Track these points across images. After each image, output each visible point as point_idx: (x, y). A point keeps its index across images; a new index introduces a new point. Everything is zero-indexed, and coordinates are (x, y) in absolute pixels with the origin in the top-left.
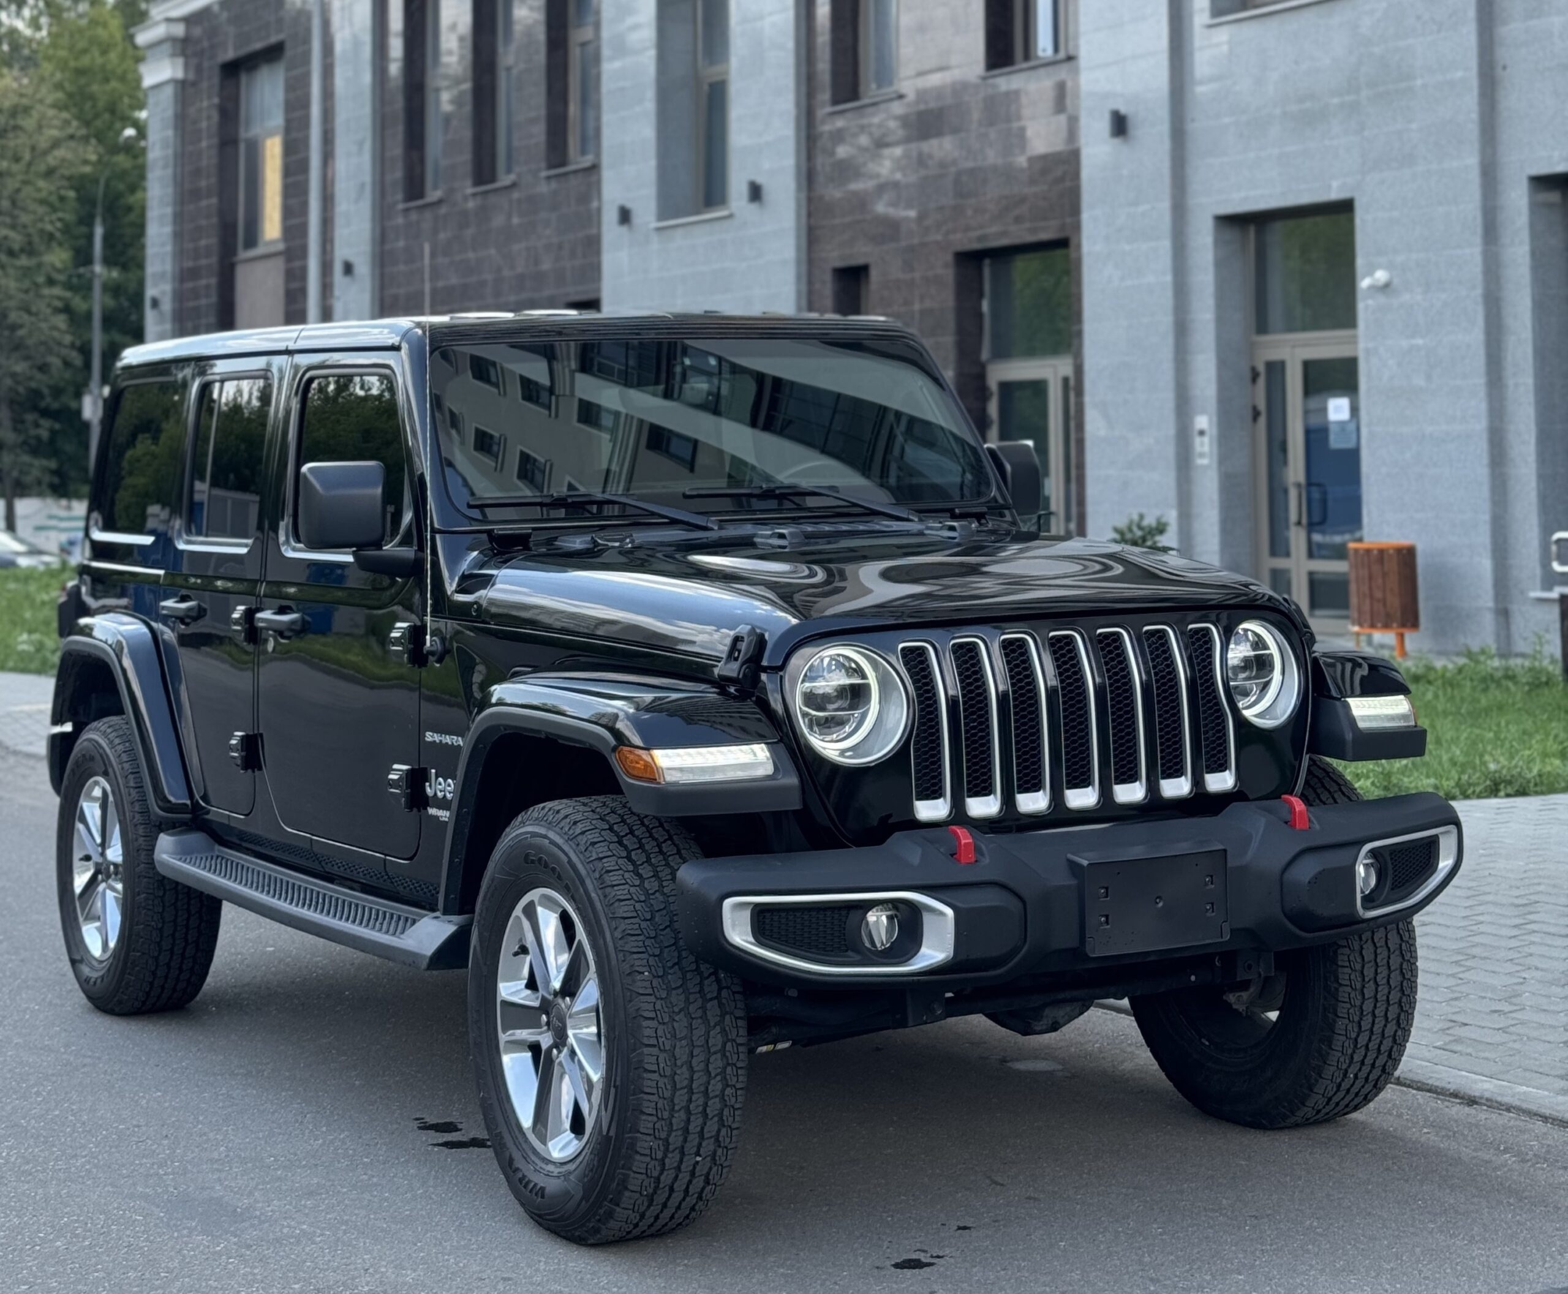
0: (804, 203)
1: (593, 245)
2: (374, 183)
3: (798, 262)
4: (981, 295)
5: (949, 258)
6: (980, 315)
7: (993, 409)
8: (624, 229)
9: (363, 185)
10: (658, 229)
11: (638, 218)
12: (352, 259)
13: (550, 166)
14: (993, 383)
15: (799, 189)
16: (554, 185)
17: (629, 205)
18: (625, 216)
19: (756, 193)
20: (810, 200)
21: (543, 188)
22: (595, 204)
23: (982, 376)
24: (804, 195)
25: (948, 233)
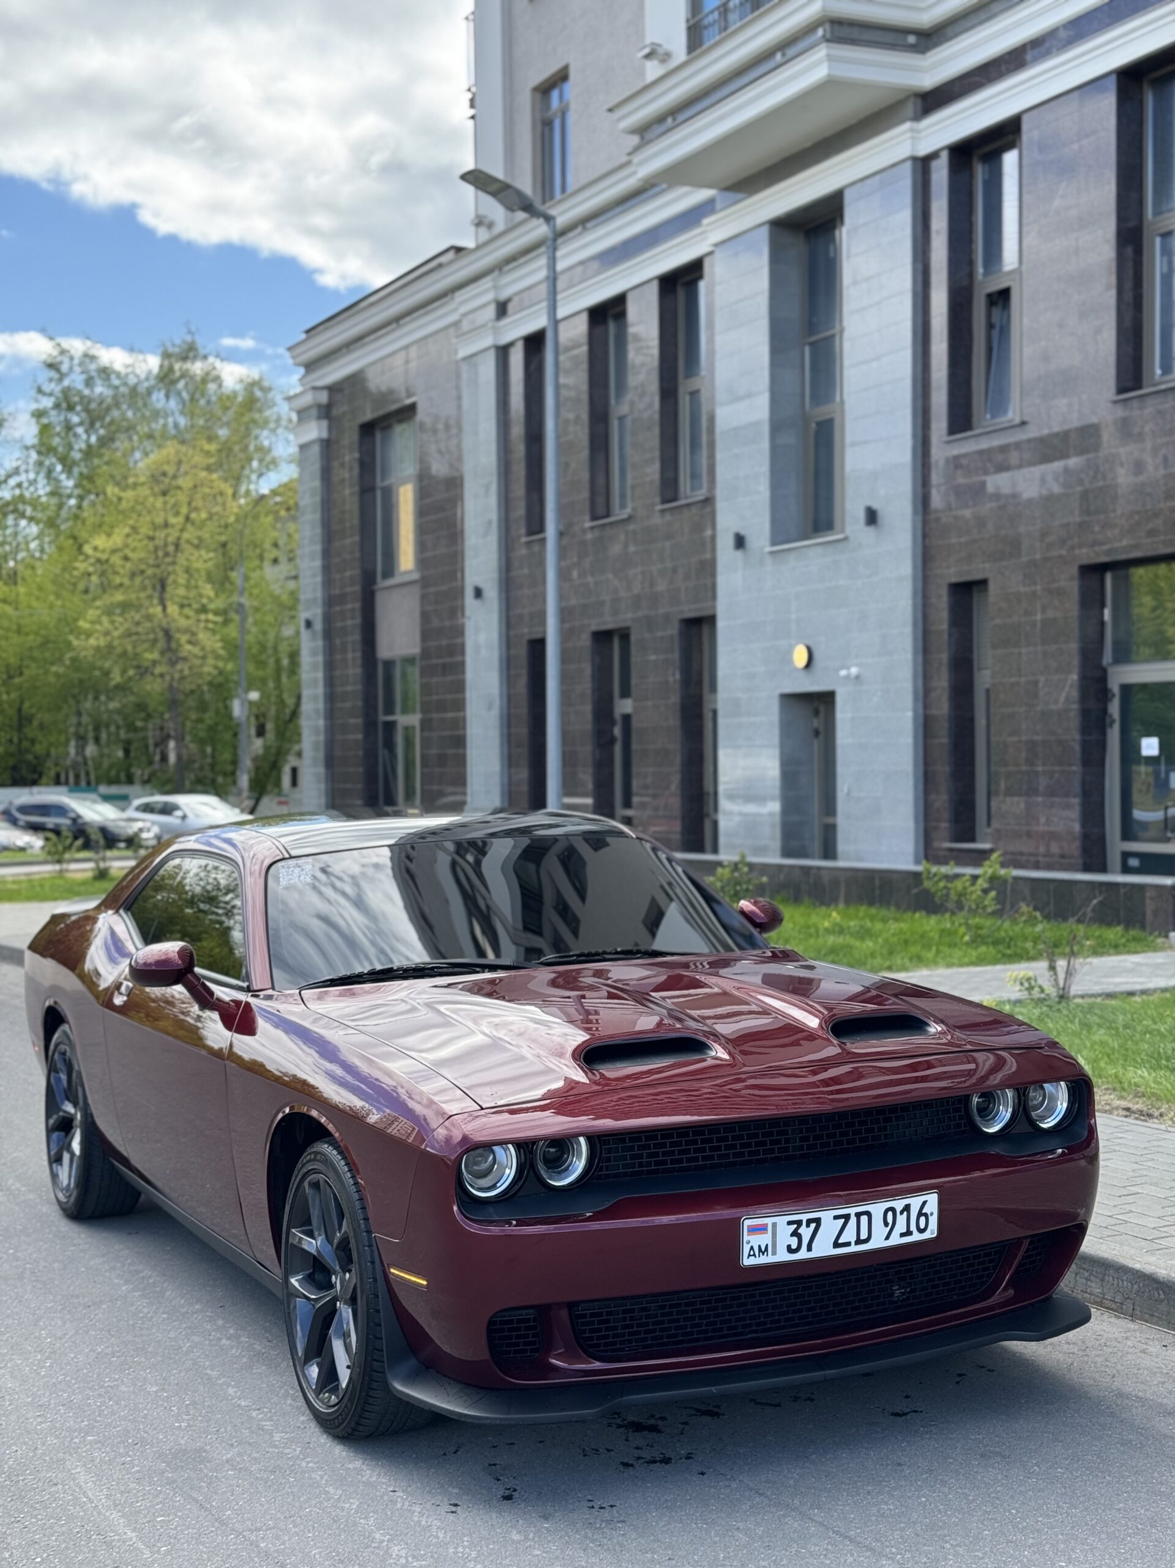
0: (919, 525)
1: (708, 569)
2: (500, 519)
3: (915, 579)
4: (1103, 605)
5: (1075, 571)
6: (1102, 623)
7: (1114, 708)
8: (739, 554)
9: (490, 522)
10: (772, 553)
11: (752, 542)
12: (481, 585)
13: (664, 501)
14: (1114, 686)
15: (915, 512)
16: (668, 517)
17: (743, 532)
18: (740, 542)
19: (872, 517)
20: (925, 522)
21: (657, 520)
22: (709, 533)
23: (1102, 679)
24: (920, 518)
25: (1072, 548)
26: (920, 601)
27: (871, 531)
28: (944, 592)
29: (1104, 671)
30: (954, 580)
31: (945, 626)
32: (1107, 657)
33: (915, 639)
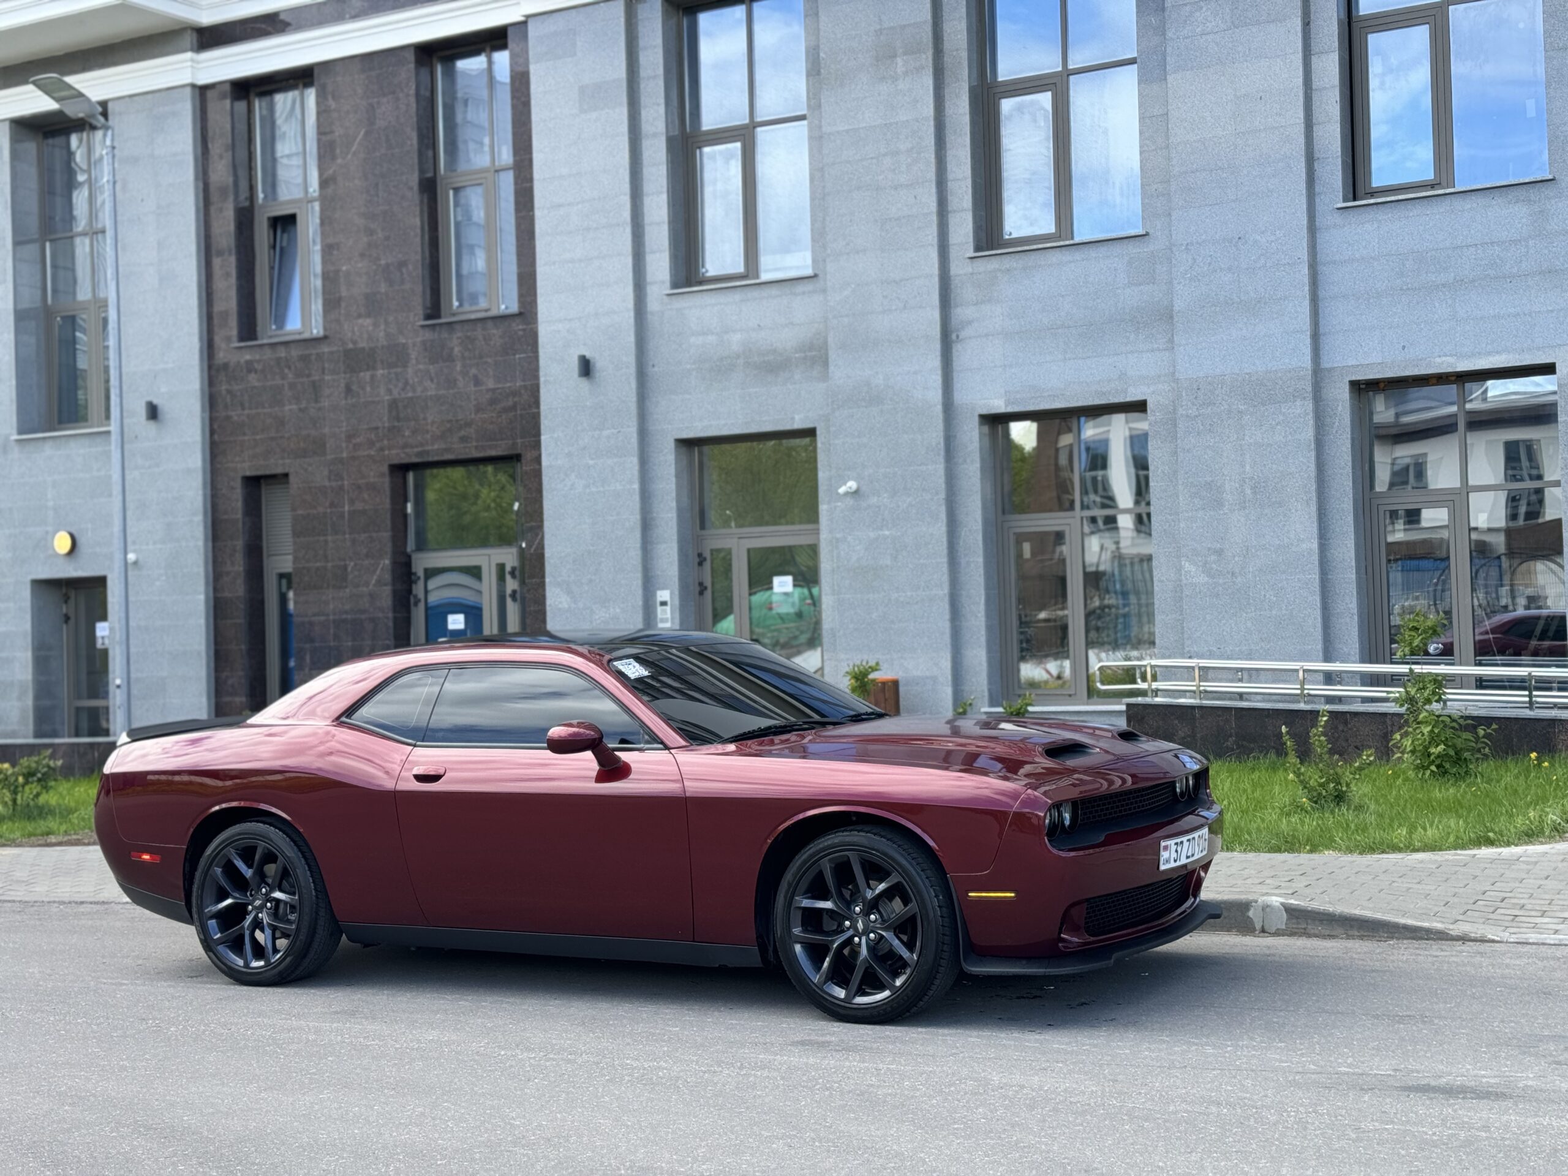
3: (204, 472)
4: (406, 501)
5: (385, 469)
6: (405, 515)
7: (419, 590)
10: (18, 441)
14: (418, 570)
15: (203, 410)
19: (153, 412)
20: (214, 419)
23: (408, 564)
24: (207, 415)
25: (382, 449)
26: (209, 492)
27: (152, 425)
28: (238, 484)
29: (409, 557)
30: (248, 473)
31: (239, 515)
32: (411, 546)
33: (205, 527)
